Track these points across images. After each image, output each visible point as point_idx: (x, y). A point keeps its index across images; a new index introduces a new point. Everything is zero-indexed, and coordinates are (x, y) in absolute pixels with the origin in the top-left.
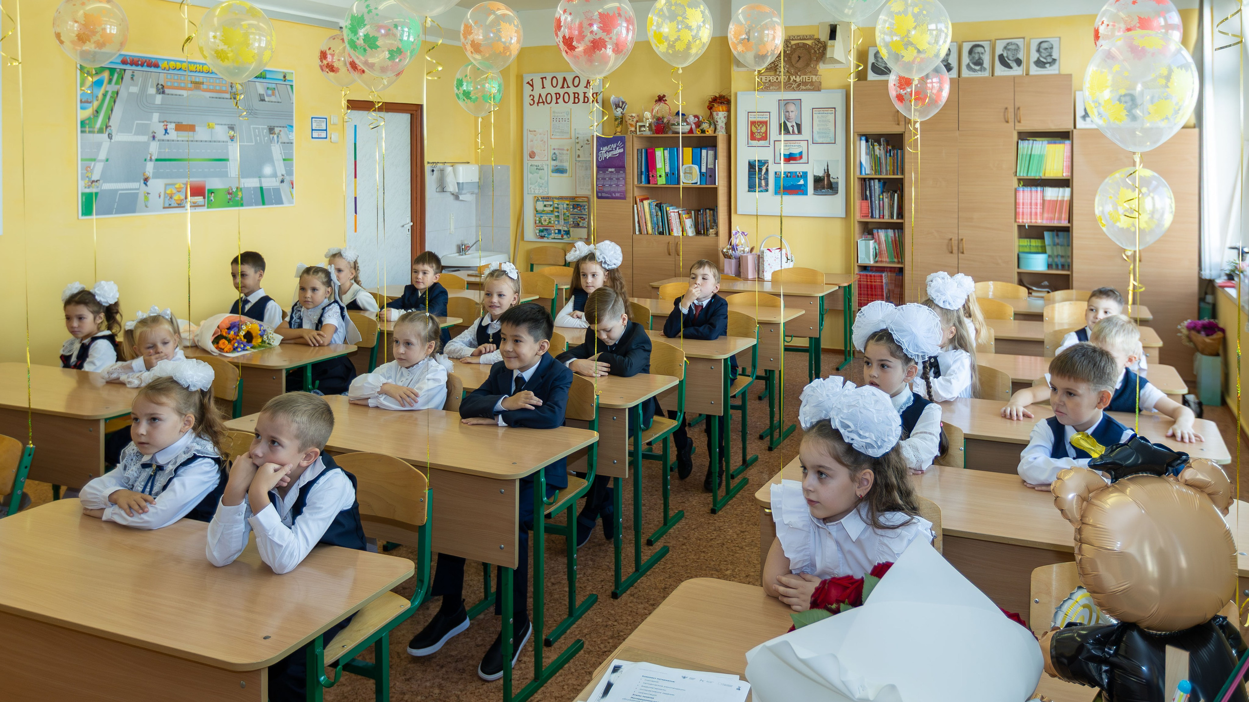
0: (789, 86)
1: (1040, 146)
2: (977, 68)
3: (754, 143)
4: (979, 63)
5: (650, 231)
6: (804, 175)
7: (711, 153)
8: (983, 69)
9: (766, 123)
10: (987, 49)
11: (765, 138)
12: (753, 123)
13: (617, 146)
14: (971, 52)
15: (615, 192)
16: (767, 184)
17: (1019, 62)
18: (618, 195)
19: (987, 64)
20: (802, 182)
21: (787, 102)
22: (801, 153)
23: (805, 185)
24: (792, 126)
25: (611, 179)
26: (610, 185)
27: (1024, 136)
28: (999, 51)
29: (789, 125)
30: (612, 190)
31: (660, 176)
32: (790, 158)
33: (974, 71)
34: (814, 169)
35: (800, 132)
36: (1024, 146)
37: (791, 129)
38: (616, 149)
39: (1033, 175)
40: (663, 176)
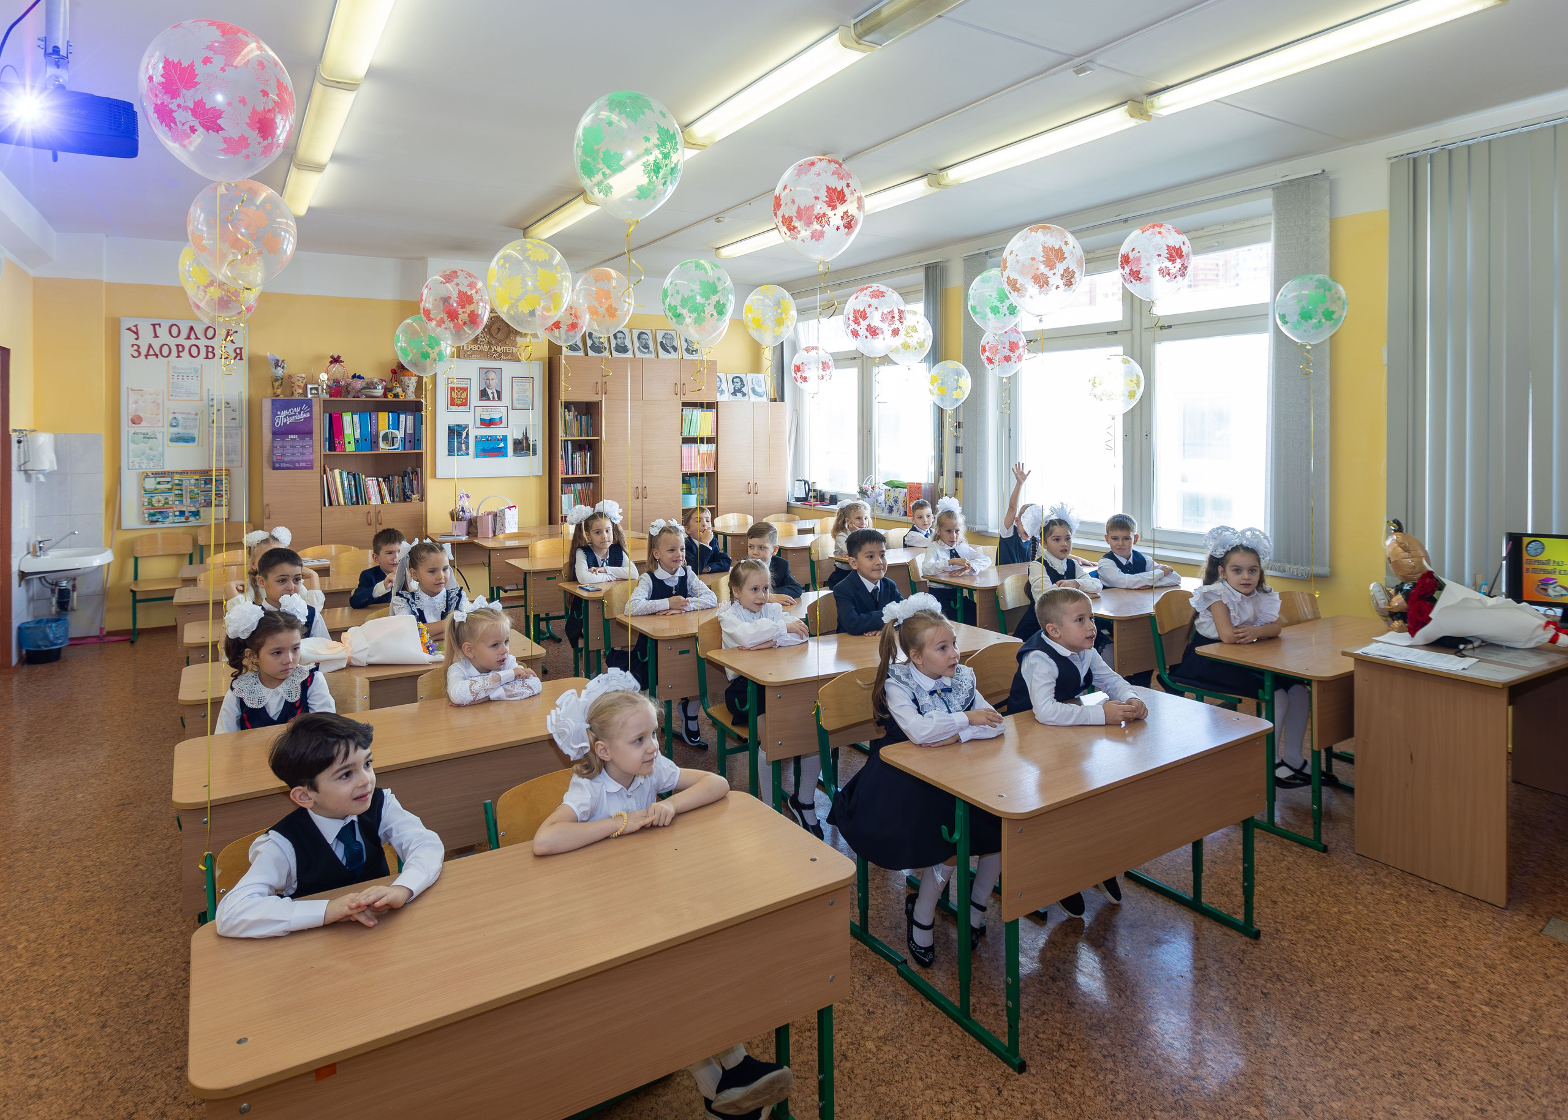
0: (488, 355)
1: (697, 413)
2: (646, 351)
3: (455, 408)
4: (646, 347)
5: (342, 502)
6: (504, 439)
7: (410, 418)
8: (650, 352)
9: (465, 389)
10: (650, 336)
11: (465, 403)
12: (452, 389)
13: (301, 410)
14: (639, 338)
15: (299, 462)
16: (467, 448)
17: (675, 349)
18: (303, 464)
19: (652, 348)
20: (502, 445)
21: (488, 370)
22: (501, 418)
23: (505, 448)
24: (493, 393)
25: (293, 447)
26: (293, 454)
27: (685, 404)
28: (659, 339)
29: (489, 392)
30: (296, 458)
31: (349, 443)
32: (488, 423)
33: (644, 353)
34: (513, 433)
35: (499, 398)
36: (688, 411)
37: (491, 396)
38: (300, 413)
39: (693, 434)
40: (353, 442)
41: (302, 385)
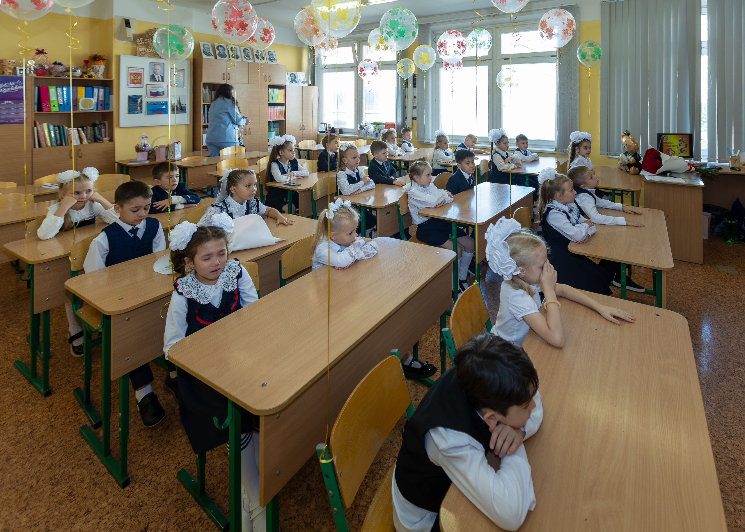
0: (156, 55)
1: (276, 91)
2: (248, 58)
3: (133, 85)
4: (248, 56)
5: (49, 144)
6: (166, 103)
7: (102, 91)
8: (250, 59)
9: (140, 74)
10: (250, 51)
11: (140, 82)
12: (131, 74)
13: (16, 84)
14: (244, 51)
15: (13, 119)
16: (141, 109)
17: (263, 58)
18: (16, 120)
19: (251, 57)
20: (164, 107)
21: (155, 64)
22: (163, 92)
23: (166, 109)
24: (158, 77)
25: (8, 109)
26: (8, 114)
27: (270, 86)
28: (255, 53)
29: (156, 76)
30: (11, 117)
31: (54, 106)
32: (155, 94)
33: (247, 59)
34: (171, 100)
35: (163, 80)
36: (271, 90)
37: (157, 79)
38: (14, 86)
39: (274, 102)
40: (57, 105)
41: (12, 67)
